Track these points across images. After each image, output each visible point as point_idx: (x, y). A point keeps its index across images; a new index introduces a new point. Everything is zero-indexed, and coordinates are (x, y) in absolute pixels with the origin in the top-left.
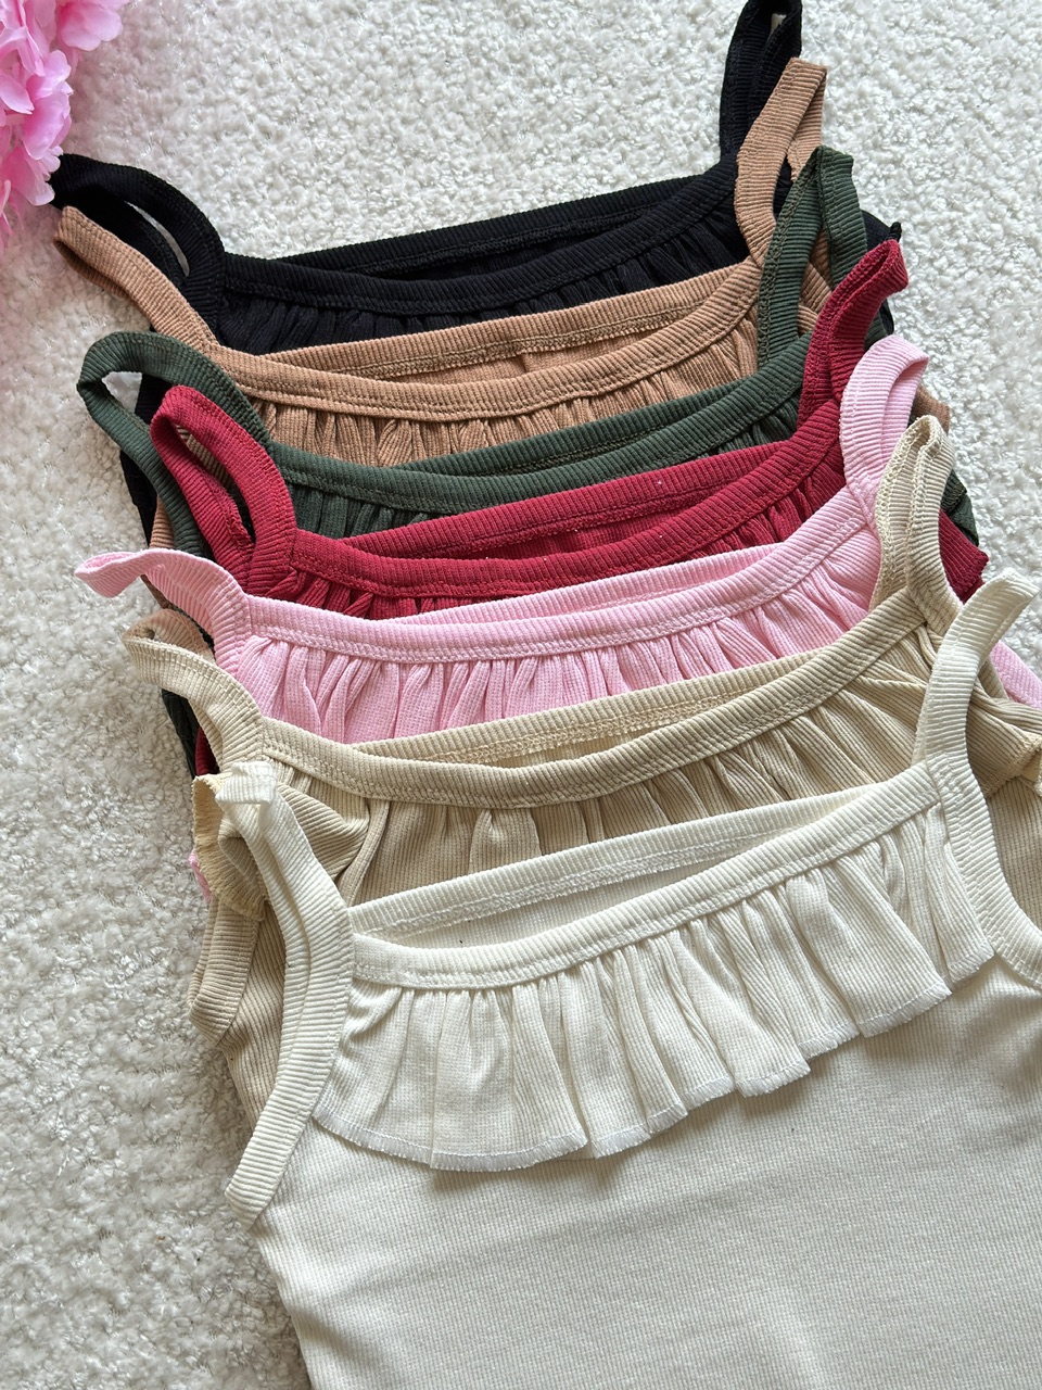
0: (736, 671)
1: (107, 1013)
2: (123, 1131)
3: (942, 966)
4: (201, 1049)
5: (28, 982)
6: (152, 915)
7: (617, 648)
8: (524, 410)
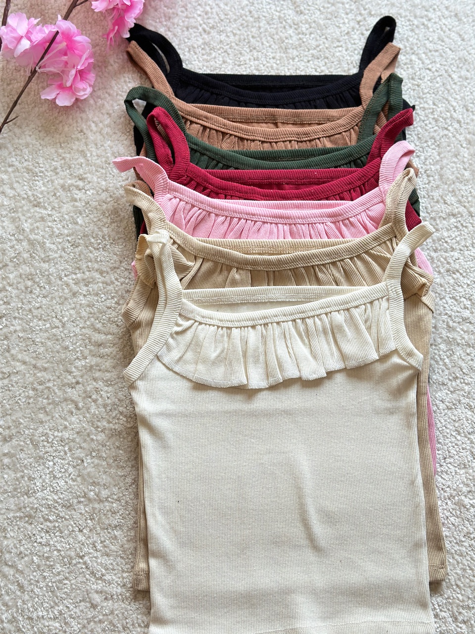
0: (329, 240)
1: (93, 312)
2: (91, 351)
3: (378, 350)
4: (122, 330)
5: (68, 296)
6: (114, 283)
7: (290, 224)
8: (274, 140)
